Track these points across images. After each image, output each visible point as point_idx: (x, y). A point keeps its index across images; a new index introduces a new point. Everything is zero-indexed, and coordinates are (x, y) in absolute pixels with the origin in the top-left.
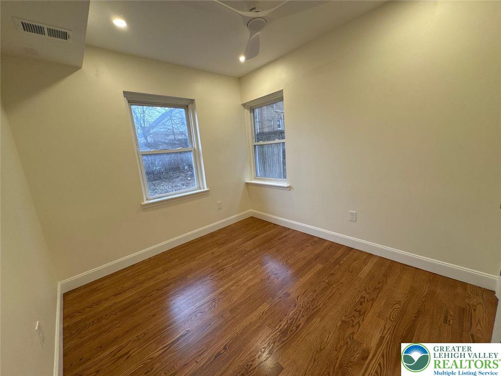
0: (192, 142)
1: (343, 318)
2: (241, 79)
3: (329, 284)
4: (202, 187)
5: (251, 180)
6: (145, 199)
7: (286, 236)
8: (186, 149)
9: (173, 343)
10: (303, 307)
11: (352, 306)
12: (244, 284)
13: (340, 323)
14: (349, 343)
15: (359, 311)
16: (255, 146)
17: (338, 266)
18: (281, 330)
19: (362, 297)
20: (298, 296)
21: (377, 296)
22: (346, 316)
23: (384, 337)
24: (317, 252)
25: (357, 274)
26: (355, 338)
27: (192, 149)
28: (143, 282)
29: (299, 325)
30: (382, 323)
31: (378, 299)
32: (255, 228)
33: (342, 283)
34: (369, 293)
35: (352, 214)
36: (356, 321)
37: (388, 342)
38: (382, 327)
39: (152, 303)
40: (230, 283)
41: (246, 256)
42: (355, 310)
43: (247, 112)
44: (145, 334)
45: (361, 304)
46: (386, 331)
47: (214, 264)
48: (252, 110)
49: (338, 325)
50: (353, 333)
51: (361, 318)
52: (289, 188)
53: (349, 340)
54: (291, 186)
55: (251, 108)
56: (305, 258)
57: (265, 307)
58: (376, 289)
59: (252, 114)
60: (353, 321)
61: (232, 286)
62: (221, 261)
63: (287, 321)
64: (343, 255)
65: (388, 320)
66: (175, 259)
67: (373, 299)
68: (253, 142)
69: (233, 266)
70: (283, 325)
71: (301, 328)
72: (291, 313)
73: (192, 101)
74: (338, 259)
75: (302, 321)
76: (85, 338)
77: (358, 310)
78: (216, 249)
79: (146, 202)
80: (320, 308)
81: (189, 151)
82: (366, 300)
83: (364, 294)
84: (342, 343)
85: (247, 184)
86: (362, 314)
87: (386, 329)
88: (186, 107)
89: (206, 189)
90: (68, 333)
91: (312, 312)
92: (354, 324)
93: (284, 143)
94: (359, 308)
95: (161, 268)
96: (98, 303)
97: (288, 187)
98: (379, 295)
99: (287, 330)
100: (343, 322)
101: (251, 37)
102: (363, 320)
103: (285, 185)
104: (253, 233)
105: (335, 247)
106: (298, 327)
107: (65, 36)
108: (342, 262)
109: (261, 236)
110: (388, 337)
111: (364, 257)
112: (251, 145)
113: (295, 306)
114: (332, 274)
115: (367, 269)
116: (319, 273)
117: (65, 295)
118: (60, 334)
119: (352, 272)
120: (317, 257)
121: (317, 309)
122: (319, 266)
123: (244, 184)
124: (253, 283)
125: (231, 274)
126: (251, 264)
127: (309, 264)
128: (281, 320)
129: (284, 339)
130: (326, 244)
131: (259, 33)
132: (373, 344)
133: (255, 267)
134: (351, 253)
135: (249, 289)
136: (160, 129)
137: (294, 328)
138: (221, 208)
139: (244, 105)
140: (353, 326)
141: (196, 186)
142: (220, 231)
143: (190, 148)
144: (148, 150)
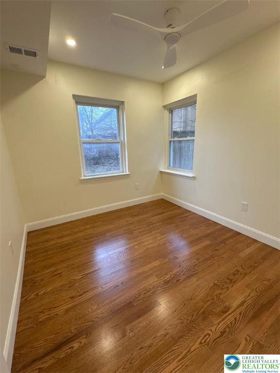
0: (120, 135)
1: (216, 282)
2: (164, 85)
3: (212, 257)
4: (125, 171)
5: (165, 169)
6: (83, 176)
7: (186, 217)
8: (115, 141)
9: (90, 273)
10: (185, 269)
11: (226, 275)
12: (145, 246)
13: (212, 285)
14: (215, 299)
15: (230, 280)
16: (170, 141)
17: (223, 245)
18: (165, 280)
19: (237, 270)
20: (184, 261)
21: (250, 272)
22: (218, 281)
23: (246, 301)
24: (209, 231)
25: (239, 253)
26: (221, 297)
27: (120, 141)
28: (76, 233)
29: (179, 280)
30: (248, 291)
31: (250, 274)
32: (163, 208)
33: (223, 258)
34: (244, 269)
35: (244, 205)
36: (226, 286)
37: (249, 305)
38: (247, 295)
39: (80, 247)
40: (135, 244)
41: (151, 226)
42: (228, 279)
43: (166, 113)
44: (73, 265)
45: (234, 275)
46: (249, 298)
47: (127, 228)
48: (171, 111)
49: (211, 286)
50: (221, 294)
51: (231, 284)
52: (194, 178)
53: (215, 297)
54: (196, 176)
55: (170, 109)
56: (197, 235)
57: (157, 263)
58: (251, 266)
59: (171, 114)
60: (223, 286)
61: (136, 245)
62: (131, 227)
63: (171, 276)
64: (231, 237)
65: (254, 291)
66: (100, 221)
67: (246, 273)
68: (169, 138)
69: (140, 232)
70: (167, 277)
71: (181, 282)
72: (175, 271)
73: (123, 103)
74: (226, 239)
75: (183, 277)
76: (37, 260)
77: (230, 278)
78: (129, 219)
79: (83, 178)
80: (199, 272)
81: (117, 143)
82: (239, 273)
83: (240, 268)
84: (209, 298)
85: (161, 172)
86: (232, 282)
87: (250, 297)
88: (118, 108)
89: (128, 173)
90: (28, 255)
91: (192, 273)
92: (224, 287)
93: (194, 140)
94: (232, 277)
95: (89, 226)
96: (47, 241)
97: (192, 177)
98: (253, 272)
99: (170, 281)
100: (215, 285)
101: (168, 49)
102: (232, 287)
103: (191, 175)
104: (161, 211)
105: (225, 229)
106: (178, 281)
107: (34, 54)
108: (228, 242)
109: (166, 214)
110: (249, 302)
111: (249, 241)
112: (167, 140)
113: (180, 267)
114: (217, 250)
115: (248, 251)
116: (206, 247)
117: (29, 233)
118: (23, 254)
119: (233, 251)
120: (207, 236)
121: (196, 272)
122: (207, 242)
123: (158, 171)
124: (152, 246)
125: (137, 237)
126: (153, 233)
127: (199, 240)
128: (166, 274)
129: (165, 287)
130: (218, 227)
131: (175, 45)
132: (235, 304)
133: (156, 236)
134: (238, 237)
135: (147, 249)
136: (102, 125)
137: (175, 281)
138: (138, 189)
139: (165, 107)
140: (222, 289)
141: (121, 170)
142: (135, 206)
143: (118, 140)
144: (88, 139)
